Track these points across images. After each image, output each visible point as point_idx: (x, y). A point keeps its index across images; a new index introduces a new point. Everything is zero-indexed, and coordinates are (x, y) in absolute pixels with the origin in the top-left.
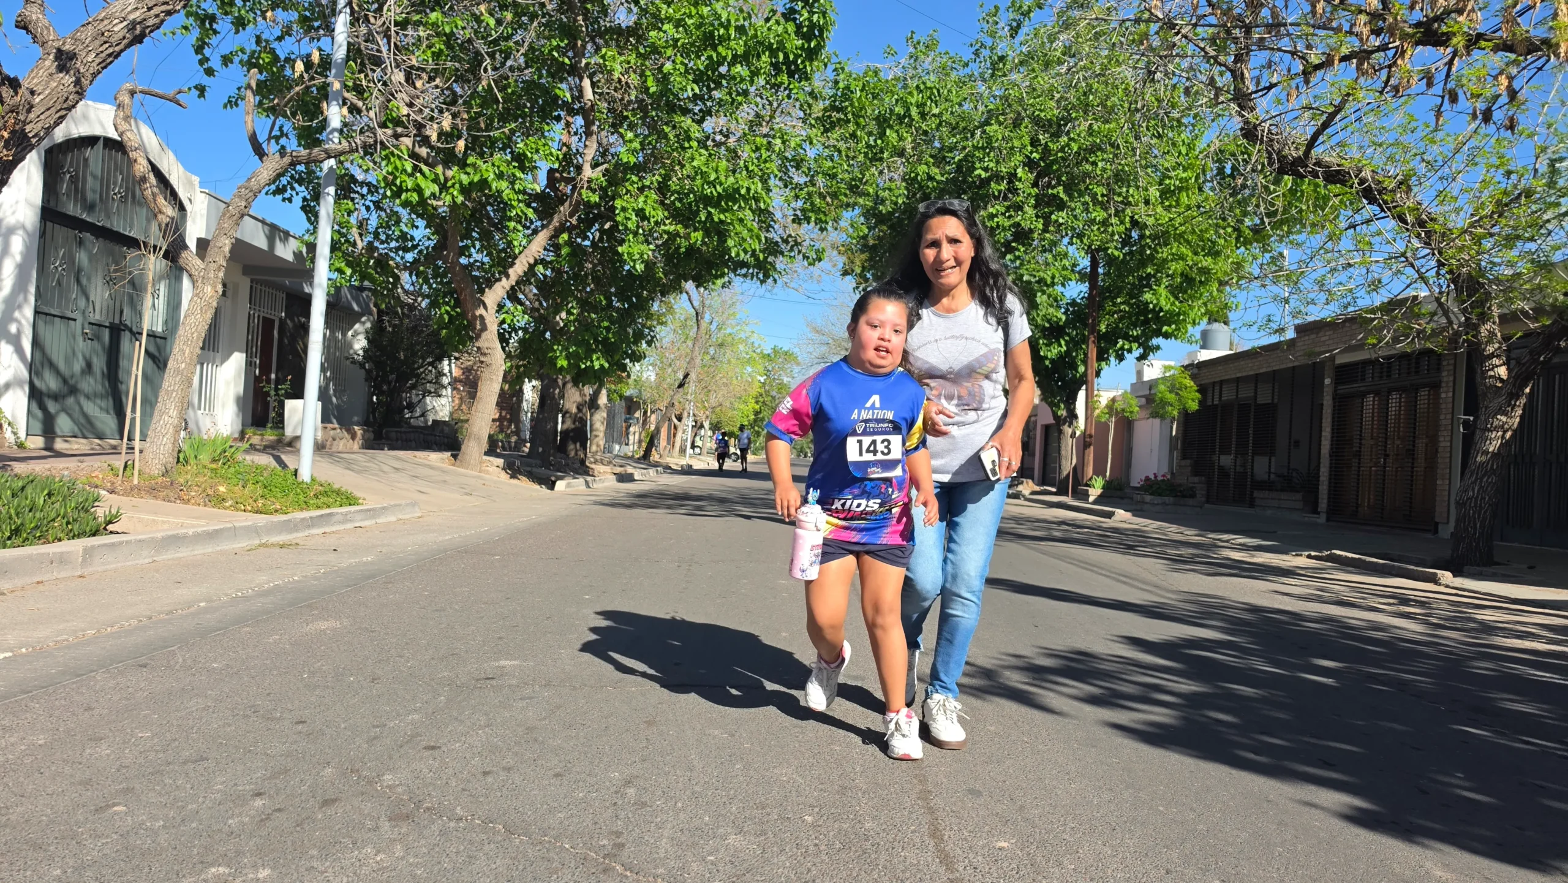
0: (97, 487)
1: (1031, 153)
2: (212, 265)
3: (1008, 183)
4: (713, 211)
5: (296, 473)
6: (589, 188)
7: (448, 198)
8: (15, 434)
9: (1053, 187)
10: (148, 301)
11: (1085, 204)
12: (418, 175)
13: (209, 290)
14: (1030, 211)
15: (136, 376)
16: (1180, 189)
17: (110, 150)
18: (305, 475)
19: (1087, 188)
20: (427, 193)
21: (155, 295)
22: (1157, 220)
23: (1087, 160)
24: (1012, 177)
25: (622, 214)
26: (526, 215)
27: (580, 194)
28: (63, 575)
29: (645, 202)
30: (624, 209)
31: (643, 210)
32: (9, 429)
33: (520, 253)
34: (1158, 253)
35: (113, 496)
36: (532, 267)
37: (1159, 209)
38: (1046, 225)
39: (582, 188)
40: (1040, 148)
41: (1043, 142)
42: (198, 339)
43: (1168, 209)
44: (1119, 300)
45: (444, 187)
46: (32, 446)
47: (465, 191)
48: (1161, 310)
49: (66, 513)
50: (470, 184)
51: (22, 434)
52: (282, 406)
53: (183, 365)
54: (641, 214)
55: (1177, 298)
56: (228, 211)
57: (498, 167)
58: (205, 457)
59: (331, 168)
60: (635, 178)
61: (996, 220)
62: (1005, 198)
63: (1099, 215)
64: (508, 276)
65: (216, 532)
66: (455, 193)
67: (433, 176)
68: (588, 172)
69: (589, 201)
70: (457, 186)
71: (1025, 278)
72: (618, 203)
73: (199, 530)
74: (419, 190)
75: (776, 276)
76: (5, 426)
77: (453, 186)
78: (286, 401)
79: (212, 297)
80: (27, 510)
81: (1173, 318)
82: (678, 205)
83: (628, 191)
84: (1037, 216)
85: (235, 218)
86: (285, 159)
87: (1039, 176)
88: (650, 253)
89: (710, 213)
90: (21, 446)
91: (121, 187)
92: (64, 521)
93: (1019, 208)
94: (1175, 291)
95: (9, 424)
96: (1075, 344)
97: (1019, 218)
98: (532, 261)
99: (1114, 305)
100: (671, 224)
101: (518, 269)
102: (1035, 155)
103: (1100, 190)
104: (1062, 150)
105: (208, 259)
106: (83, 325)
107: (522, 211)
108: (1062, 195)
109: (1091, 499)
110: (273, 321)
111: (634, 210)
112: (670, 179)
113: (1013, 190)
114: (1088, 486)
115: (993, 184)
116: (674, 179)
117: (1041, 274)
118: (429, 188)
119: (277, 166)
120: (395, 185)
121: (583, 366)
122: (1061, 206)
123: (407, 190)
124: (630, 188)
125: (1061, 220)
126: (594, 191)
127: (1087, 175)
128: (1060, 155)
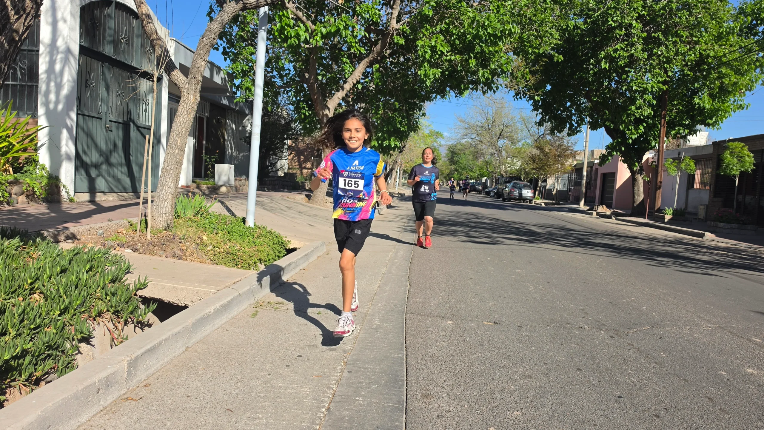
0: (123, 246)
1: (641, 11)
2: (193, 80)
3: (626, 30)
4: (483, 45)
5: (244, 220)
6: (397, 35)
7: (314, 42)
8: (68, 193)
9: (655, 33)
10: (142, 107)
11: (675, 43)
12: (296, 28)
13: (191, 97)
14: (640, 47)
15: (148, 160)
16: (728, 34)
17: (119, 10)
18: (250, 223)
19: (676, 32)
20: (303, 38)
21: (146, 103)
22: (715, 52)
23: (676, 15)
24: (630, 25)
25: (422, 50)
26: (360, 51)
27: (392, 38)
28: (111, 399)
29: (436, 41)
30: (423, 47)
31: (435, 47)
32: (64, 190)
33: (349, 77)
34: (711, 74)
35: (136, 254)
36: (354, 85)
37: (716, 47)
38: (650, 56)
39: (393, 34)
40: (647, 8)
41: (649, 5)
42: (186, 132)
43: (720, 46)
44: (675, 102)
45: (312, 35)
46: (78, 200)
47: (323, 37)
48: (704, 108)
49: (105, 284)
50: (327, 33)
51: (72, 193)
52: (213, 167)
53: (177, 151)
54: (433, 49)
55: (714, 100)
56: (203, 41)
57: (345, 22)
58: (190, 213)
59: (265, 13)
60: (429, 27)
61: (618, 52)
62: (623, 40)
63: (683, 49)
64: (343, 89)
65: (229, 302)
66: (318, 39)
67: (305, 29)
68: (394, 25)
69: (397, 44)
70: (319, 35)
71: (634, 88)
72: (419, 43)
73: (218, 305)
74: (298, 36)
75: (495, 89)
76: (62, 188)
77: (317, 35)
78: (216, 165)
79: (194, 103)
80: (73, 287)
81: (713, 113)
82: (457, 42)
83: (424, 35)
84: (643, 50)
85: (207, 47)
86: (239, 5)
87: (645, 26)
88: (440, 74)
89: (481, 46)
90: (71, 200)
91: (126, 35)
92: (104, 291)
93: (632, 45)
94: (712, 96)
95: (64, 187)
96: (650, 128)
97: (632, 52)
98: (355, 82)
99: (673, 105)
100: (451, 55)
101: (348, 87)
102: (644, 12)
103: (685, 34)
104: (663, 8)
105: (190, 76)
106: (106, 122)
107: (357, 49)
108: (661, 37)
109: (666, 221)
110: (204, 118)
111: (428, 46)
112: (449, 27)
113: (628, 35)
114: (663, 213)
115: (617, 31)
116: (451, 26)
117: (644, 86)
118: (304, 35)
119: (233, 11)
120: (284, 34)
121: (385, 145)
122: (659, 44)
123: (291, 38)
124: (425, 33)
125: (659, 53)
126: (400, 36)
127: (676, 25)
128: (662, 11)
